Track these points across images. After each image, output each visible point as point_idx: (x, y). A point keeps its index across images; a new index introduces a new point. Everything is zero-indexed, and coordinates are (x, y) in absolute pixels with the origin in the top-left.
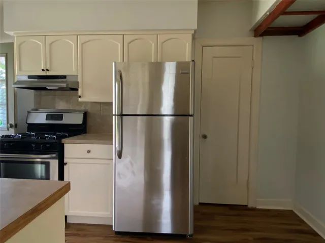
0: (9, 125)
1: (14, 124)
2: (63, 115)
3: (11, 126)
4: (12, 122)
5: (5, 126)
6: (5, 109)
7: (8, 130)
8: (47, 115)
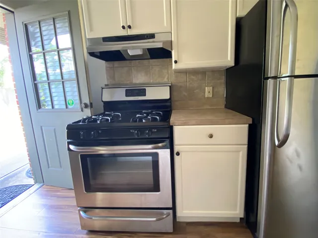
0: (83, 105)
1: (89, 103)
2: (145, 89)
3: (86, 106)
4: (86, 100)
5: (79, 106)
6: (76, 85)
7: (82, 110)
8: (126, 90)
